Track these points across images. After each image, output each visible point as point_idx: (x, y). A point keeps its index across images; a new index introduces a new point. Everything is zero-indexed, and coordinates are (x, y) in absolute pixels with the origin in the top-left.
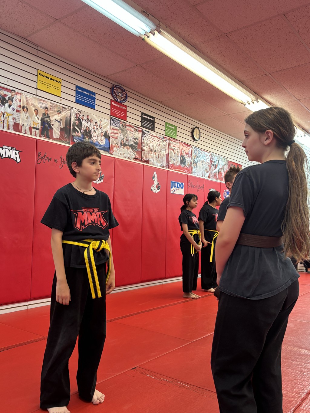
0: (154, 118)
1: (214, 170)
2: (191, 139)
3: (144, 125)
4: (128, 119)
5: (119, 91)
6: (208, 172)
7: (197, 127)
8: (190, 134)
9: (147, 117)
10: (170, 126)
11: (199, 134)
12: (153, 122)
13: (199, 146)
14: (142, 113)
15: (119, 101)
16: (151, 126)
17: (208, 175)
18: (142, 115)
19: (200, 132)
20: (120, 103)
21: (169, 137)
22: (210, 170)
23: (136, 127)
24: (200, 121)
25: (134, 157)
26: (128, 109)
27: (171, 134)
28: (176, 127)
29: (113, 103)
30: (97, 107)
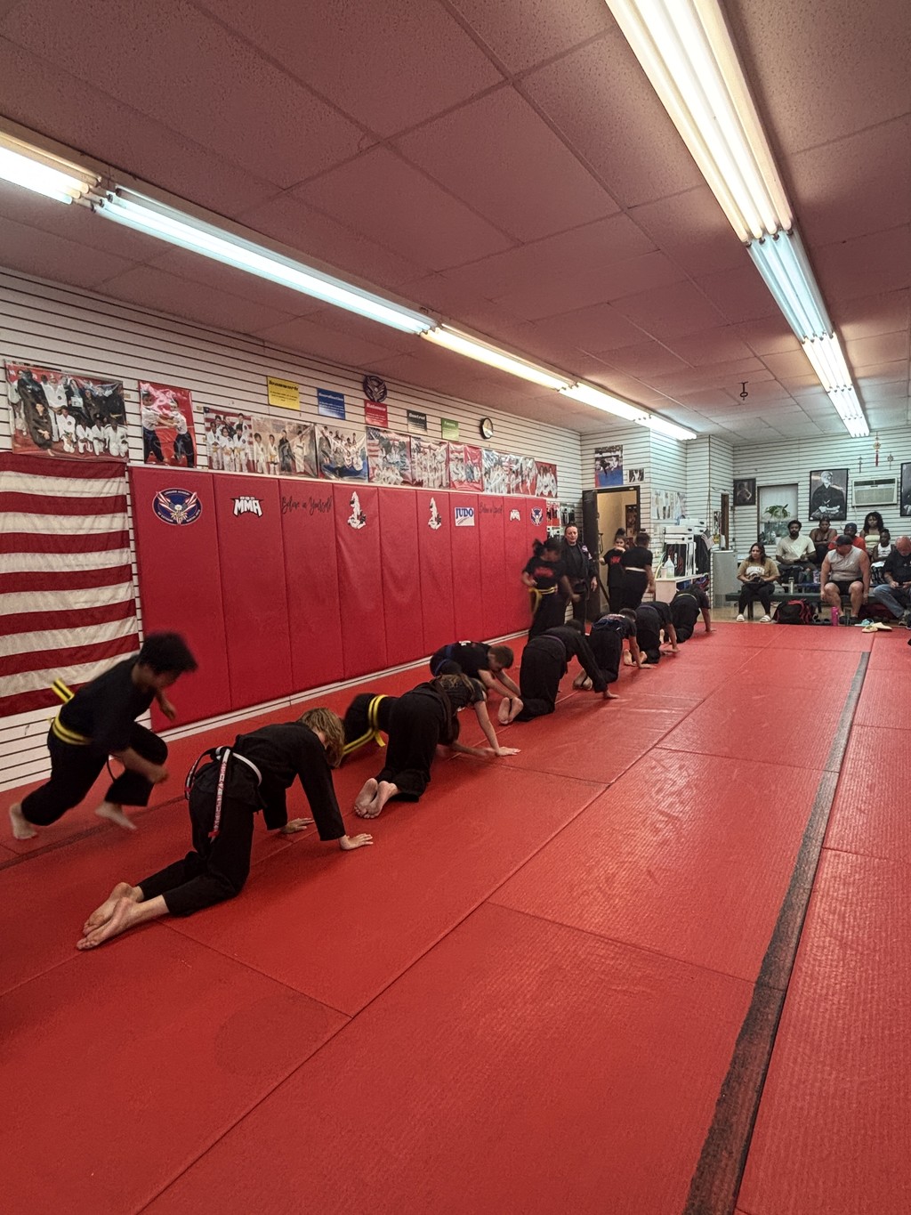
0: (425, 415)
2: (479, 437)
4: (390, 425)
5: (376, 384)
6: (506, 485)
7: (488, 417)
8: (477, 430)
9: (415, 416)
10: (448, 424)
11: (491, 427)
12: (425, 422)
13: (493, 446)
14: (409, 412)
15: (376, 400)
16: (422, 428)
17: (506, 489)
18: (408, 414)
19: (492, 424)
20: (378, 403)
21: (447, 440)
23: (401, 434)
24: (491, 406)
26: (389, 409)
27: (451, 435)
28: (456, 423)
29: (368, 405)
30: (348, 416)
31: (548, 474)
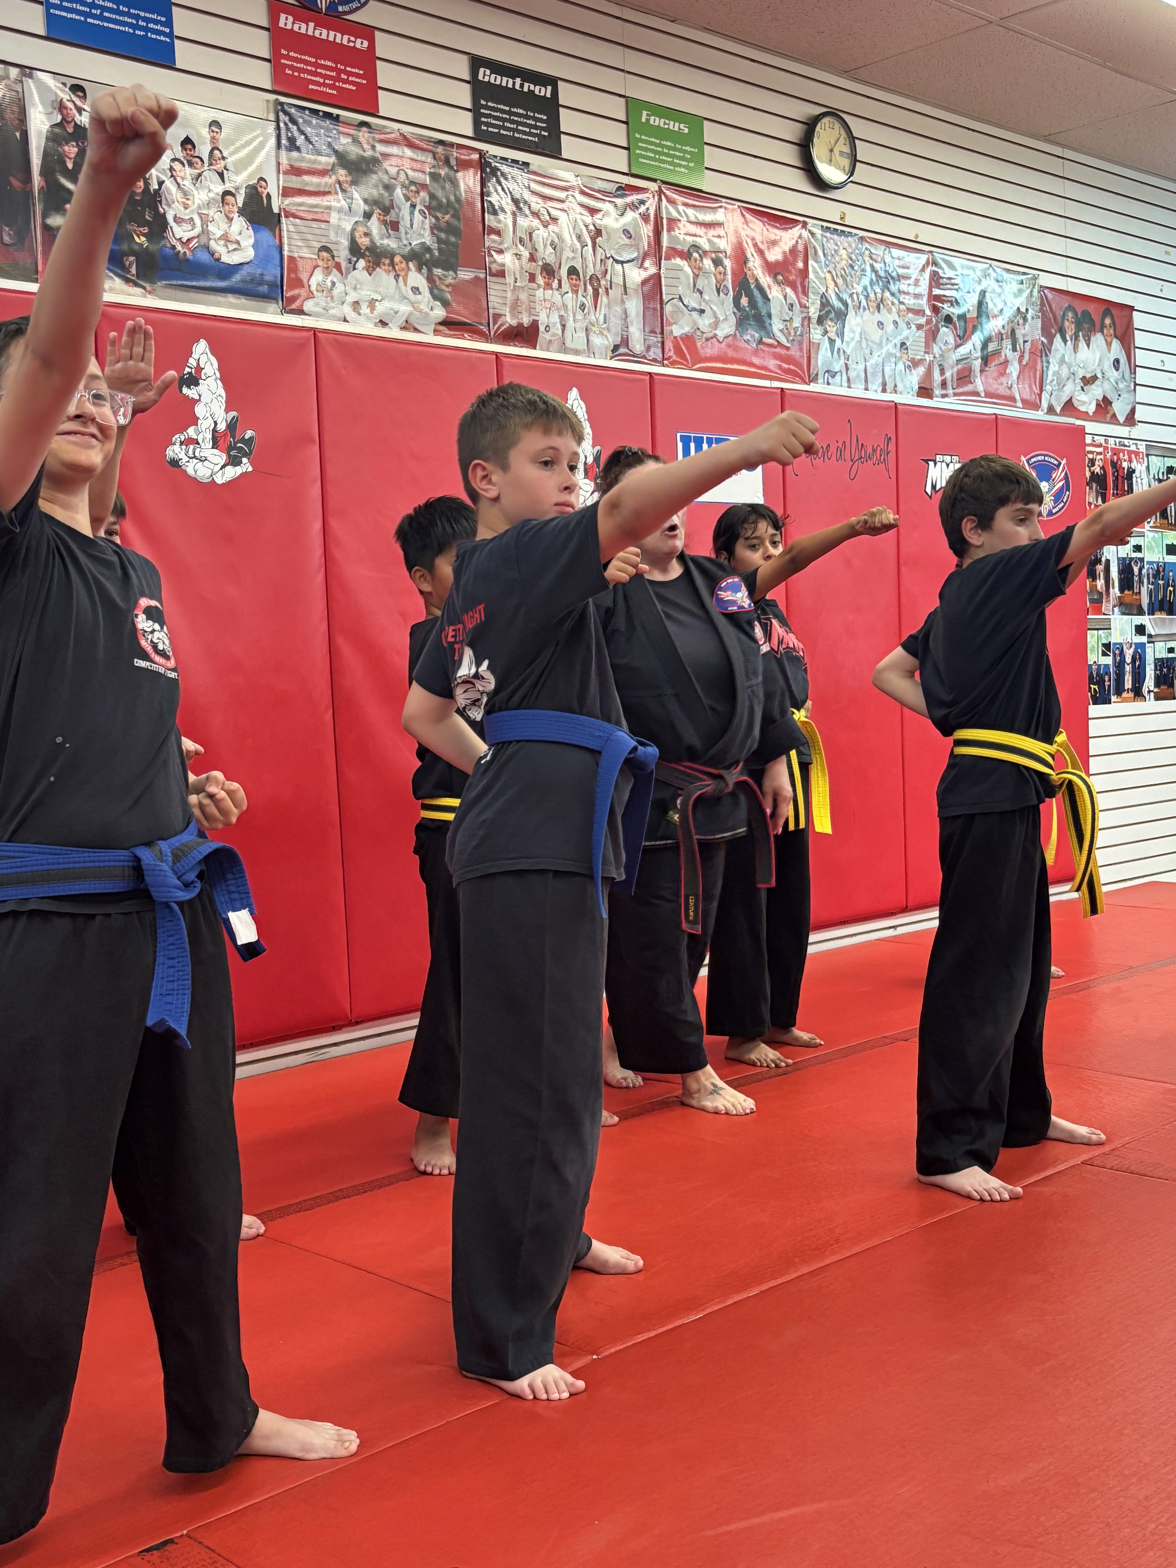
0: (551, 81)
1: (957, 346)
2: (798, 179)
3: (494, 126)
4: (387, 104)
6: (915, 363)
7: (833, 113)
8: (790, 154)
9: (506, 82)
10: (655, 121)
11: (847, 149)
12: (552, 107)
13: (855, 217)
14: (477, 62)
15: (322, 5)
16: (536, 127)
17: (914, 378)
18: (474, 72)
19: (852, 139)
20: (331, 18)
21: (654, 180)
22: (928, 350)
23: (441, 142)
24: (847, 73)
25: (440, 313)
26: (384, 46)
27: (670, 163)
28: (696, 122)
30: (183, 54)
31: (1098, 339)
